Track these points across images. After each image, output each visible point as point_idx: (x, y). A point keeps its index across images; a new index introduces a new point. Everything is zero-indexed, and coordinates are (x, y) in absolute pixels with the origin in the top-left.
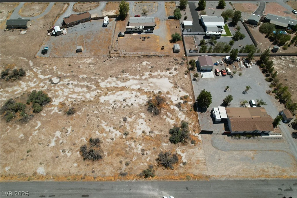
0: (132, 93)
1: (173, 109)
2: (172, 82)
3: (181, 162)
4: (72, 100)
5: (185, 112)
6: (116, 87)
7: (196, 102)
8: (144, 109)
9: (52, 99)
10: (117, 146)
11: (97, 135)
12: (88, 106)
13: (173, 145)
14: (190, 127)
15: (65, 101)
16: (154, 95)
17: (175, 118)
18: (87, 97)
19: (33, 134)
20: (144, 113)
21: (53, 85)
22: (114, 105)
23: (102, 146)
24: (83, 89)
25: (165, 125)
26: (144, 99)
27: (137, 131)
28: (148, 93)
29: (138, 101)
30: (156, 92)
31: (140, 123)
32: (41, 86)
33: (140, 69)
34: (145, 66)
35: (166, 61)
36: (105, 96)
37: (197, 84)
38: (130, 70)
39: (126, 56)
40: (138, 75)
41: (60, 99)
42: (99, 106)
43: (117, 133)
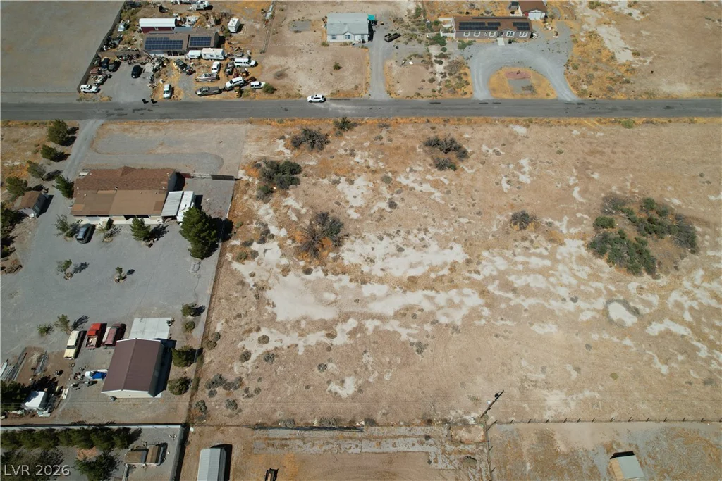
0: (382, 270)
1: (280, 228)
2: (268, 304)
3: (288, 139)
4: (538, 251)
5: (255, 222)
6: (433, 289)
7: (220, 244)
8: (349, 228)
10: (401, 160)
12: (486, 234)
13: (296, 163)
14: (254, 191)
15: (554, 248)
16: (323, 264)
17: (282, 208)
18: (502, 258)
19: (574, 178)
20: (350, 218)
21: (615, 295)
22: (424, 236)
25: (306, 195)
26: (350, 253)
27: (365, 183)
28: (339, 270)
29: (365, 246)
30: (318, 273)
31: (359, 198)
32: (650, 294)
33: (364, 360)
34: (346, 373)
35: (270, 397)
36: (455, 262)
37: (196, 295)
38: (398, 355)
39: (420, 431)
40: (369, 333)
41: (570, 254)
42: (460, 235)
43: (405, 180)
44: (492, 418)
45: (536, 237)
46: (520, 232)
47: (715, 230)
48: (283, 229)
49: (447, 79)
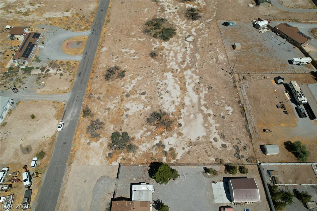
0: (177, 98)
1: (155, 139)
2: (198, 139)
3: (91, 140)
4: (167, 53)
5: (151, 151)
6: (185, 84)
8: (156, 110)
9: (168, 41)
10: (116, 90)
12: (159, 65)
13: (111, 135)
14: (129, 155)
15: (166, 49)
16: (176, 119)
17: (142, 139)
18: (171, 63)
19: (133, 39)
20: (150, 109)
21: (184, 39)
22: (161, 84)
23: (117, 79)
24: (181, 59)
25: (135, 129)
26: (170, 109)
27: (129, 104)
28: (179, 113)
29: (166, 104)
30: (181, 121)
31: (138, 106)
32: (182, 32)
33: (218, 104)
34: (224, 110)
35: (238, 134)
36: (173, 75)
37: (198, 173)
38: (214, 94)
39: (239, 89)
40: (206, 102)
41: (168, 46)
42: (160, 73)
43: (129, 88)
44: (230, 71)
45: (161, 53)
46: (159, 57)
47: (158, 15)
48: (156, 137)
49: (62, 69)
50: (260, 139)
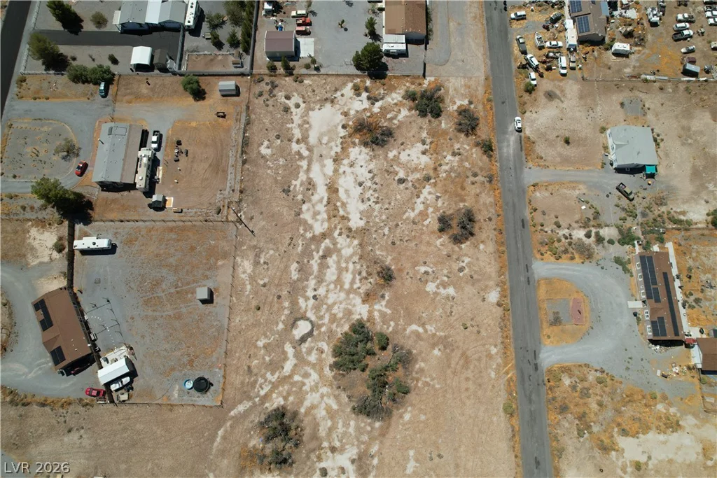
0: (344, 172)
1: (381, 108)
2: (321, 106)
3: (469, 107)
4: (357, 281)
5: (386, 92)
6: (328, 203)
7: (366, 74)
8: (380, 152)
9: (354, 321)
10: (449, 190)
11: (432, 222)
12: (374, 246)
13: (443, 114)
14: (414, 89)
15: (360, 294)
16: (350, 136)
17: (398, 108)
18: (351, 253)
19: (434, 332)
20: (389, 152)
21: (317, 329)
22: (372, 201)
23: (450, 212)
24: (329, 265)
25: (410, 123)
26: (358, 152)
27: (423, 163)
28: (345, 146)
29: (364, 161)
30: (342, 133)
31: (408, 158)
32: (317, 356)
33: (281, 159)
34: (274, 149)
35: (263, 112)
36: (349, 220)
37: (328, 66)
38: (282, 178)
39: (238, 187)
40: (298, 163)
41: (354, 306)
42: (373, 227)
43: (427, 192)
44: (240, 227)
45: (370, 283)
46: (375, 271)
47: (376, 439)
48: (379, 110)
49: (563, 240)
50: (236, 105)
